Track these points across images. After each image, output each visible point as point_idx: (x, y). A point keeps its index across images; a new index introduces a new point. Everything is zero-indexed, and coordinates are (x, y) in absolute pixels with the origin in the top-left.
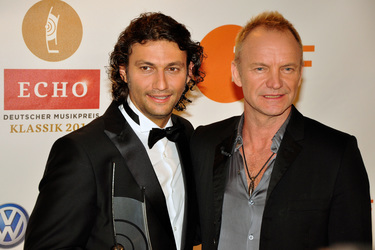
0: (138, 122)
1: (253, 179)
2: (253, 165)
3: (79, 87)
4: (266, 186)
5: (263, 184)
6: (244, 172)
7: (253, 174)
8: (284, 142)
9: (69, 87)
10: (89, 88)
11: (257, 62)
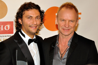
0: (25, 37)
1: (62, 55)
2: (62, 50)
3: (7, 27)
4: (66, 57)
5: (65, 56)
6: (59, 53)
7: (62, 53)
8: (72, 43)
9: (4, 27)
10: (10, 27)
11: (62, 18)
